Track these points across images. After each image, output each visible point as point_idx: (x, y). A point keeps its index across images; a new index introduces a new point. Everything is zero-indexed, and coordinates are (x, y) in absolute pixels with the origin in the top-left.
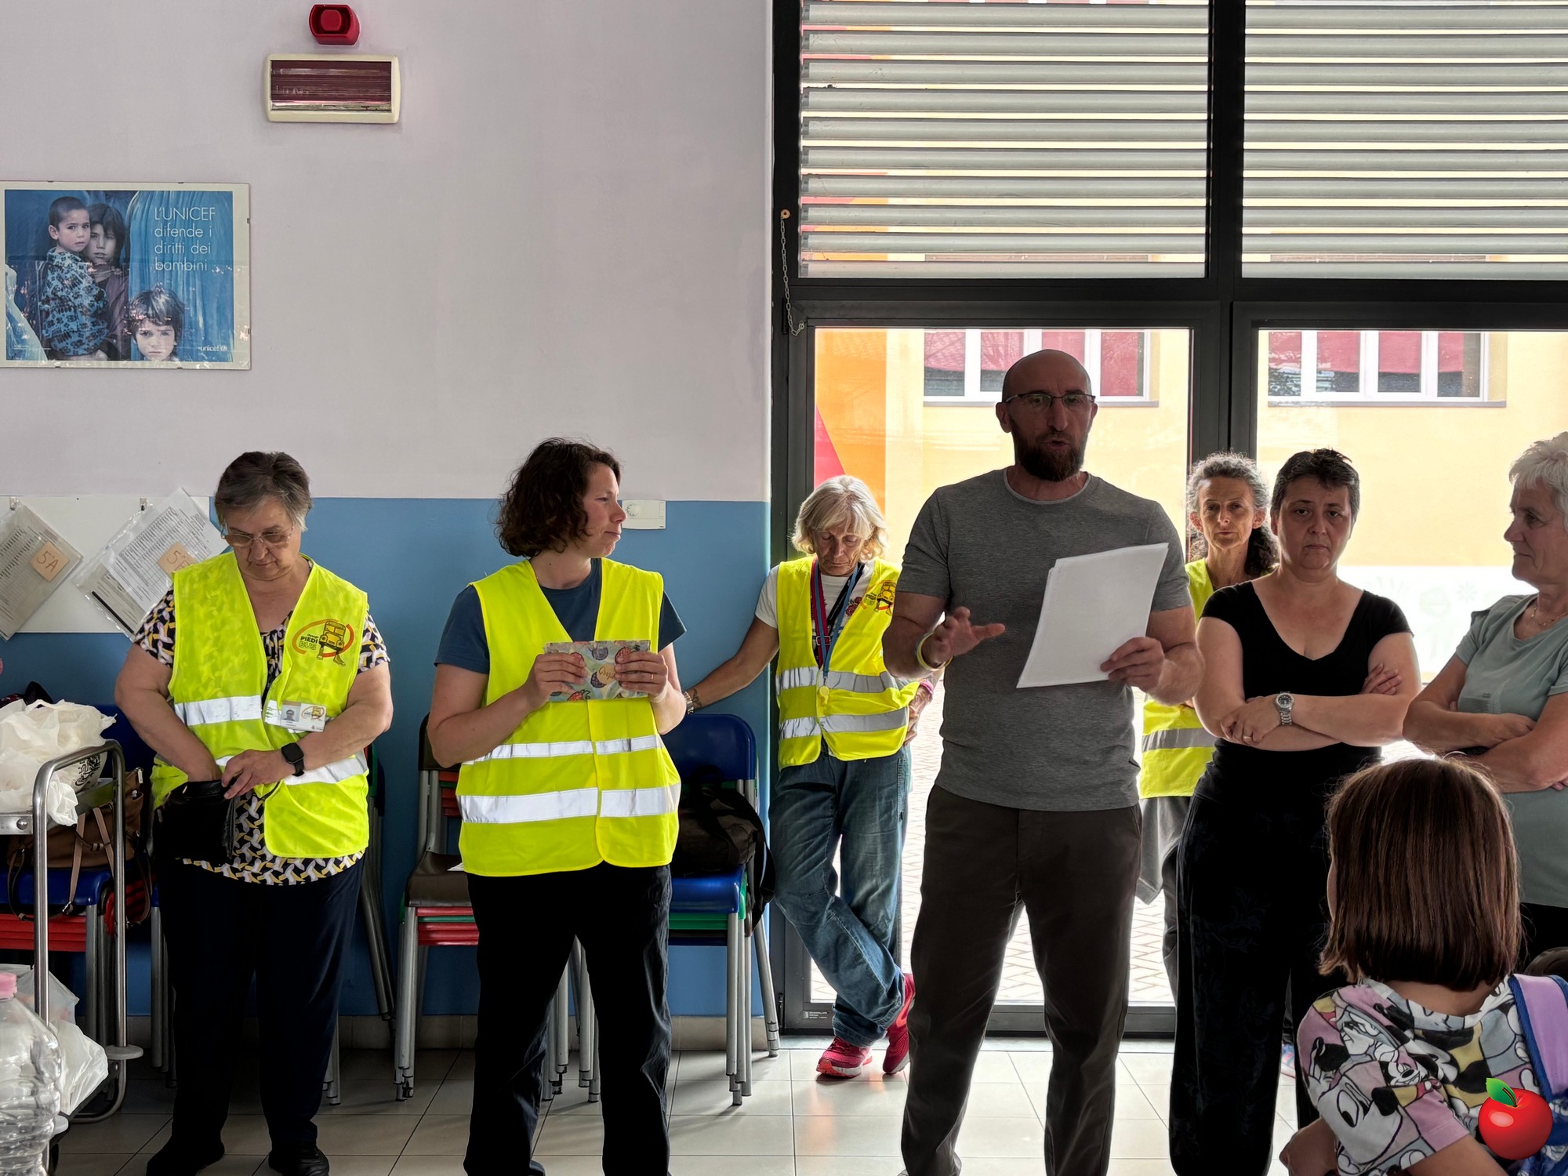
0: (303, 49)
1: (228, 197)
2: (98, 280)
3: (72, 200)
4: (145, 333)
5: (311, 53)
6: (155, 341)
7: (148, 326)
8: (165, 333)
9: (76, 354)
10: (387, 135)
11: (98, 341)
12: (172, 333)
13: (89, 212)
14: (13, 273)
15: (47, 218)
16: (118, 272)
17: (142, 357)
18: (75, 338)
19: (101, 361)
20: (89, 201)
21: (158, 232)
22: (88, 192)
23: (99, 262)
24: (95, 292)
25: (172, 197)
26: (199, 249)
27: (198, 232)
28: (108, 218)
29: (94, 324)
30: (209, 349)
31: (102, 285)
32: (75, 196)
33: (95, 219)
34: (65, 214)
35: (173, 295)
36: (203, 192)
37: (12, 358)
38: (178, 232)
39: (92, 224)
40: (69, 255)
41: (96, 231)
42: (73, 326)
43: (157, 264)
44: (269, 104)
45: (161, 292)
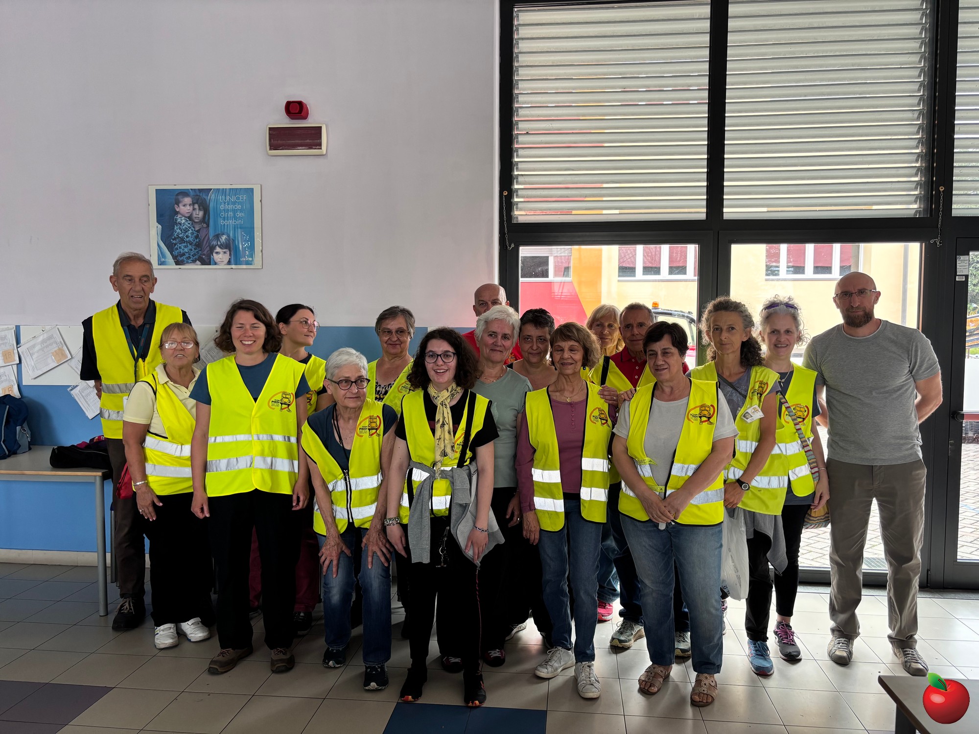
0: (284, 122)
1: (252, 190)
2: (196, 229)
3: (184, 193)
4: (217, 253)
5: (287, 124)
6: (220, 256)
7: (218, 249)
8: (225, 253)
9: (188, 263)
10: (320, 161)
11: (196, 257)
12: (228, 253)
13: (192, 199)
14: (160, 226)
15: (174, 201)
16: (205, 225)
17: (216, 264)
18: (187, 255)
19: (198, 266)
20: (192, 193)
21: (222, 207)
22: (192, 189)
23: (196, 221)
24: (195, 235)
25: (228, 191)
26: (239, 214)
27: (239, 207)
28: (200, 201)
29: (195, 249)
30: (244, 259)
31: (198, 231)
32: (186, 192)
33: (194, 202)
34: (182, 200)
35: (229, 236)
36: (241, 189)
37: (161, 265)
38: (230, 207)
39: (193, 204)
40: (184, 218)
41: (195, 207)
42: (186, 250)
43: (221, 222)
44: (268, 147)
45: (223, 234)
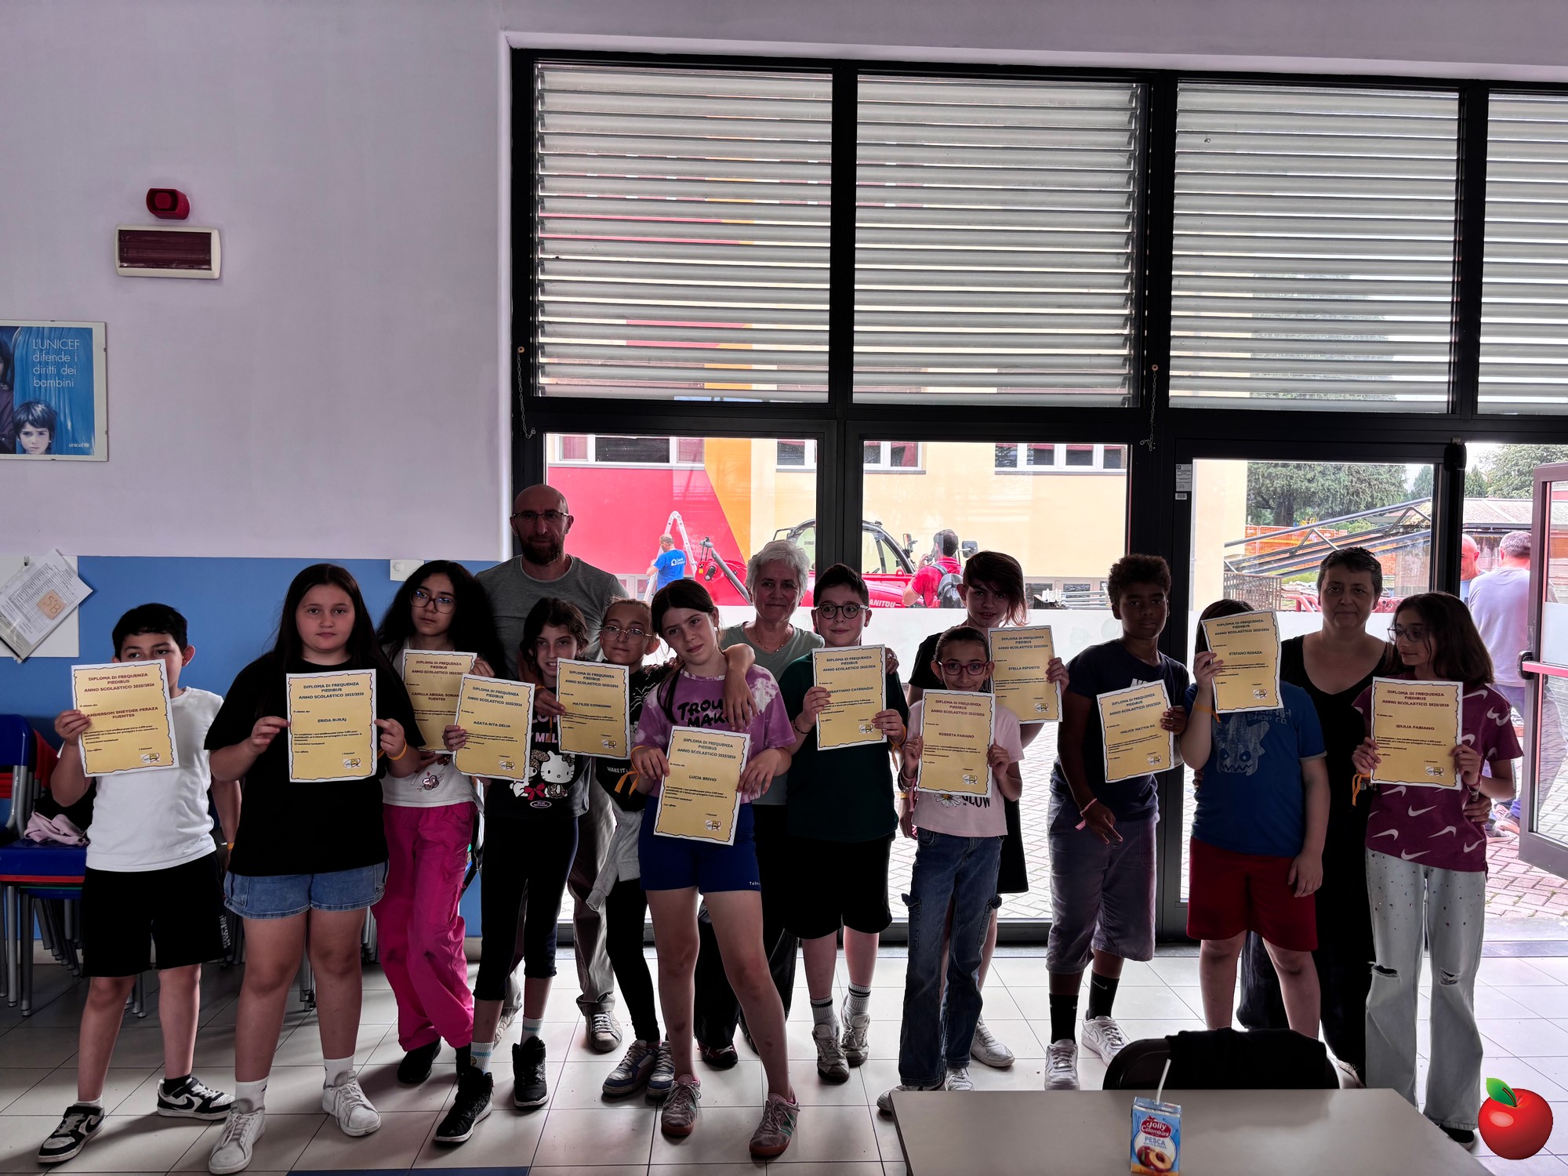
0: (147, 222)
1: (89, 331)
4: (27, 434)
5: (151, 225)
6: (34, 439)
7: (29, 428)
8: (41, 433)
10: (210, 288)
12: (47, 434)
16: (5, 387)
17: (24, 451)
21: (36, 358)
25: (46, 332)
26: (67, 371)
27: (65, 358)
30: (75, 445)
35: (48, 406)
36: (70, 328)
38: (52, 357)
43: (35, 383)
44: (118, 263)
45: (38, 403)
